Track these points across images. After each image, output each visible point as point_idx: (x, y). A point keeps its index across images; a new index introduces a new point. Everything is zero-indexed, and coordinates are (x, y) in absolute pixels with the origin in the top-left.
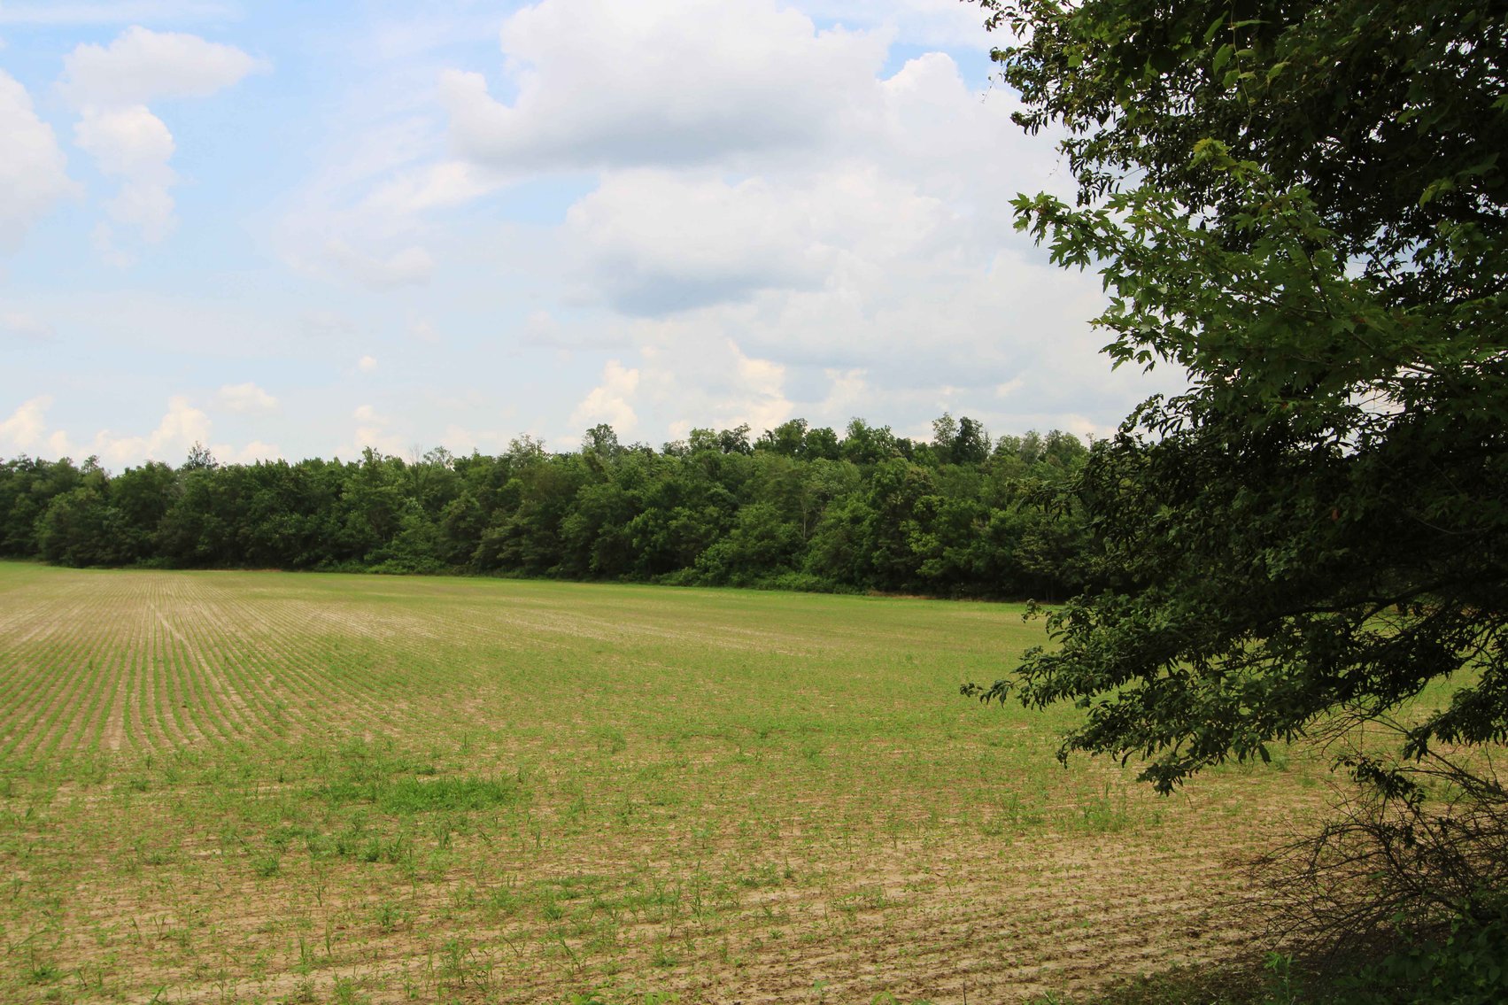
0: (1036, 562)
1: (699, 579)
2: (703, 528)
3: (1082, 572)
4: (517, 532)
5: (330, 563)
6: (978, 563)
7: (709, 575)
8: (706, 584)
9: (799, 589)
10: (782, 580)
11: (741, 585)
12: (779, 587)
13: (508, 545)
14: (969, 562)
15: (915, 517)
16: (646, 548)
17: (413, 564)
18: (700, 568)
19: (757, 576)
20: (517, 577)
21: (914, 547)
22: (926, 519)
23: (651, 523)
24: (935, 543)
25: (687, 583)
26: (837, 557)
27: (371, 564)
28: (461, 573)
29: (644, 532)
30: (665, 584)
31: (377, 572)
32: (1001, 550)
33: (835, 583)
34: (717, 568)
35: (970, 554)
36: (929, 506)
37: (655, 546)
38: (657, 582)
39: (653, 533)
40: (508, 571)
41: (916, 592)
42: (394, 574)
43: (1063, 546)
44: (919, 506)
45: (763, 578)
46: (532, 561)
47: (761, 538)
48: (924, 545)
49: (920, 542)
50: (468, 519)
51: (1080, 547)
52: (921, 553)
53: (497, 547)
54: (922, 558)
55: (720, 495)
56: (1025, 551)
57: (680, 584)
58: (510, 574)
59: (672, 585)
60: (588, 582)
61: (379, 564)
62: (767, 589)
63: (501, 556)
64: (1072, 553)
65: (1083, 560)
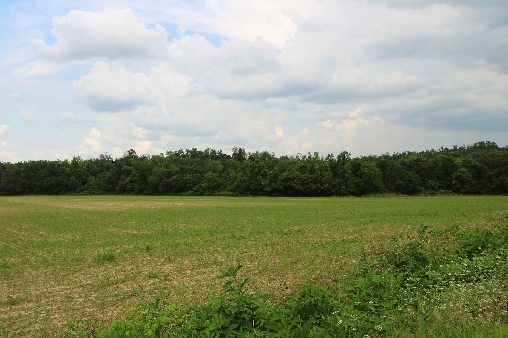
0: (298, 186)
1: (194, 193)
2: (195, 180)
3: (310, 189)
4: (131, 182)
5: (65, 192)
6: (281, 187)
7: (198, 193)
8: (197, 195)
9: (227, 195)
10: (221, 193)
11: (208, 195)
12: (221, 195)
13: (128, 185)
14: (278, 187)
15: (261, 175)
16: (177, 185)
17: (94, 192)
18: (194, 191)
19: (213, 192)
20: (132, 195)
21: (263, 183)
22: (265, 176)
23: (179, 178)
24: (268, 182)
25: (191, 195)
26: (238, 187)
27: (78, 192)
28: (111, 194)
29: (176, 181)
30: (184, 196)
31: (81, 195)
32: (288, 184)
33: (238, 194)
34: (200, 190)
35: (278, 185)
36: (265, 172)
37: (180, 185)
38: (181, 195)
39: (179, 181)
40: (129, 193)
41: (262, 195)
42: (87, 195)
43: (305, 182)
44: (262, 172)
45: (215, 193)
46: (137, 190)
47: (214, 182)
48: (265, 183)
49: (264, 182)
50: (113, 178)
51: (309, 182)
52: (265, 185)
53: (124, 186)
54: (265, 186)
55: (197, 170)
56: (295, 184)
57: (188, 195)
58: (129, 194)
59: (186, 196)
60: (157, 195)
61: (81, 192)
62: (217, 196)
63: (126, 189)
64: (307, 184)
65: (310, 186)
